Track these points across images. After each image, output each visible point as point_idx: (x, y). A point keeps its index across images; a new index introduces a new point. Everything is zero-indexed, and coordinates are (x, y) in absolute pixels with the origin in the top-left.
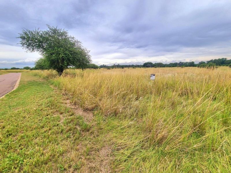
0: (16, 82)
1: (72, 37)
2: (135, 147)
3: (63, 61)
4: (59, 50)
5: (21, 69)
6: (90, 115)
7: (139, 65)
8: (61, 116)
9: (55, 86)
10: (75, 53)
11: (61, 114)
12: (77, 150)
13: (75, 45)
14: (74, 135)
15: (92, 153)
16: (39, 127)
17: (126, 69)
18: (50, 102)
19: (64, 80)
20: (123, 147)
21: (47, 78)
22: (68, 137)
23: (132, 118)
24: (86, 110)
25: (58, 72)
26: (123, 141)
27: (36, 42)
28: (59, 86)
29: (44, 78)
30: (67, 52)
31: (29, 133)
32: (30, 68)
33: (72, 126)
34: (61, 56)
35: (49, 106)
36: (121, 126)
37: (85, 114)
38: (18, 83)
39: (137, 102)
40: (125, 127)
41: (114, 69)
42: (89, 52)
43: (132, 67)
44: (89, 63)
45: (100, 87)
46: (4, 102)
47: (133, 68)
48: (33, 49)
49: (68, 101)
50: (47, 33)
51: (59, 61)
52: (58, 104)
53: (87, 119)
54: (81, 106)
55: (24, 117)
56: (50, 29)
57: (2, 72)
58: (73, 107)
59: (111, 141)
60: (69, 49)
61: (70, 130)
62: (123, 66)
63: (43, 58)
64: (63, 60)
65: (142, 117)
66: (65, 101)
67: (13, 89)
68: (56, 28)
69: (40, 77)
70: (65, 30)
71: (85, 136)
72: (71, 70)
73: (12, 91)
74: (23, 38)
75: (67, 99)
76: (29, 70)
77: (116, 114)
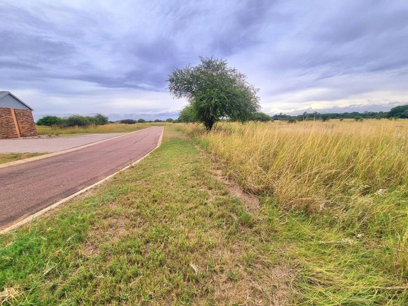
0: (158, 137)
1: (232, 69)
2: (355, 294)
3: (216, 110)
4: (212, 92)
5: (164, 122)
6: (254, 202)
7: (376, 113)
8: (210, 192)
9: (202, 147)
10: (234, 95)
11: (210, 189)
12: (232, 251)
13: (234, 81)
14: (228, 225)
15: (257, 266)
16: (184, 200)
17: (333, 121)
18: (196, 169)
19: (214, 138)
20: (322, 282)
21: (192, 134)
22: (219, 226)
23: (350, 231)
24: (247, 191)
25: (206, 126)
26: (323, 270)
27: (185, 84)
28: (206, 148)
29: (188, 134)
30: (222, 95)
31: (174, 205)
32: (173, 120)
33: (225, 211)
34: (213, 102)
35: (194, 175)
36: (319, 239)
37: (246, 198)
38: (160, 139)
39: (367, 199)
40: (330, 244)
41: (304, 122)
42: (258, 91)
43: (352, 118)
44: (255, 110)
45: (275, 154)
46: (149, 161)
47: (357, 119)
48: (181, 94)
49: (219, 172)
50: (198, 69)
51: (210, 109)
52: (206, 175)
53: (248, 207)
54: (240, 184)
55: (168, 184)
56: (203, 62)
57: (147, 125)
58: (226, 182)
59: (296, 260)
60: (226, 89)
61: (222, 216)
62: (327, 116)
63: (189, 106)
64: (216, 107)
65: (381, 237)
66: (215, 172)
67: (156, 146)
68: (210, 59)
69: (183, 132)
70: (223, 60)
71: (244, 233)
72: (225, 124)
73: (156, 149)
74: (172, 81)
75: (218, 169)
76: (171, 123)
77: (307, 211)
